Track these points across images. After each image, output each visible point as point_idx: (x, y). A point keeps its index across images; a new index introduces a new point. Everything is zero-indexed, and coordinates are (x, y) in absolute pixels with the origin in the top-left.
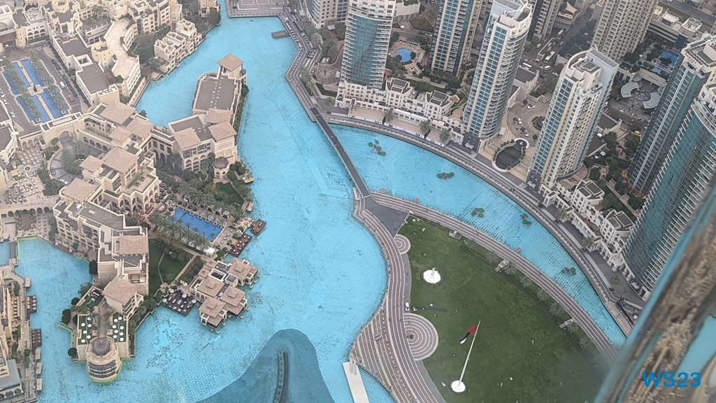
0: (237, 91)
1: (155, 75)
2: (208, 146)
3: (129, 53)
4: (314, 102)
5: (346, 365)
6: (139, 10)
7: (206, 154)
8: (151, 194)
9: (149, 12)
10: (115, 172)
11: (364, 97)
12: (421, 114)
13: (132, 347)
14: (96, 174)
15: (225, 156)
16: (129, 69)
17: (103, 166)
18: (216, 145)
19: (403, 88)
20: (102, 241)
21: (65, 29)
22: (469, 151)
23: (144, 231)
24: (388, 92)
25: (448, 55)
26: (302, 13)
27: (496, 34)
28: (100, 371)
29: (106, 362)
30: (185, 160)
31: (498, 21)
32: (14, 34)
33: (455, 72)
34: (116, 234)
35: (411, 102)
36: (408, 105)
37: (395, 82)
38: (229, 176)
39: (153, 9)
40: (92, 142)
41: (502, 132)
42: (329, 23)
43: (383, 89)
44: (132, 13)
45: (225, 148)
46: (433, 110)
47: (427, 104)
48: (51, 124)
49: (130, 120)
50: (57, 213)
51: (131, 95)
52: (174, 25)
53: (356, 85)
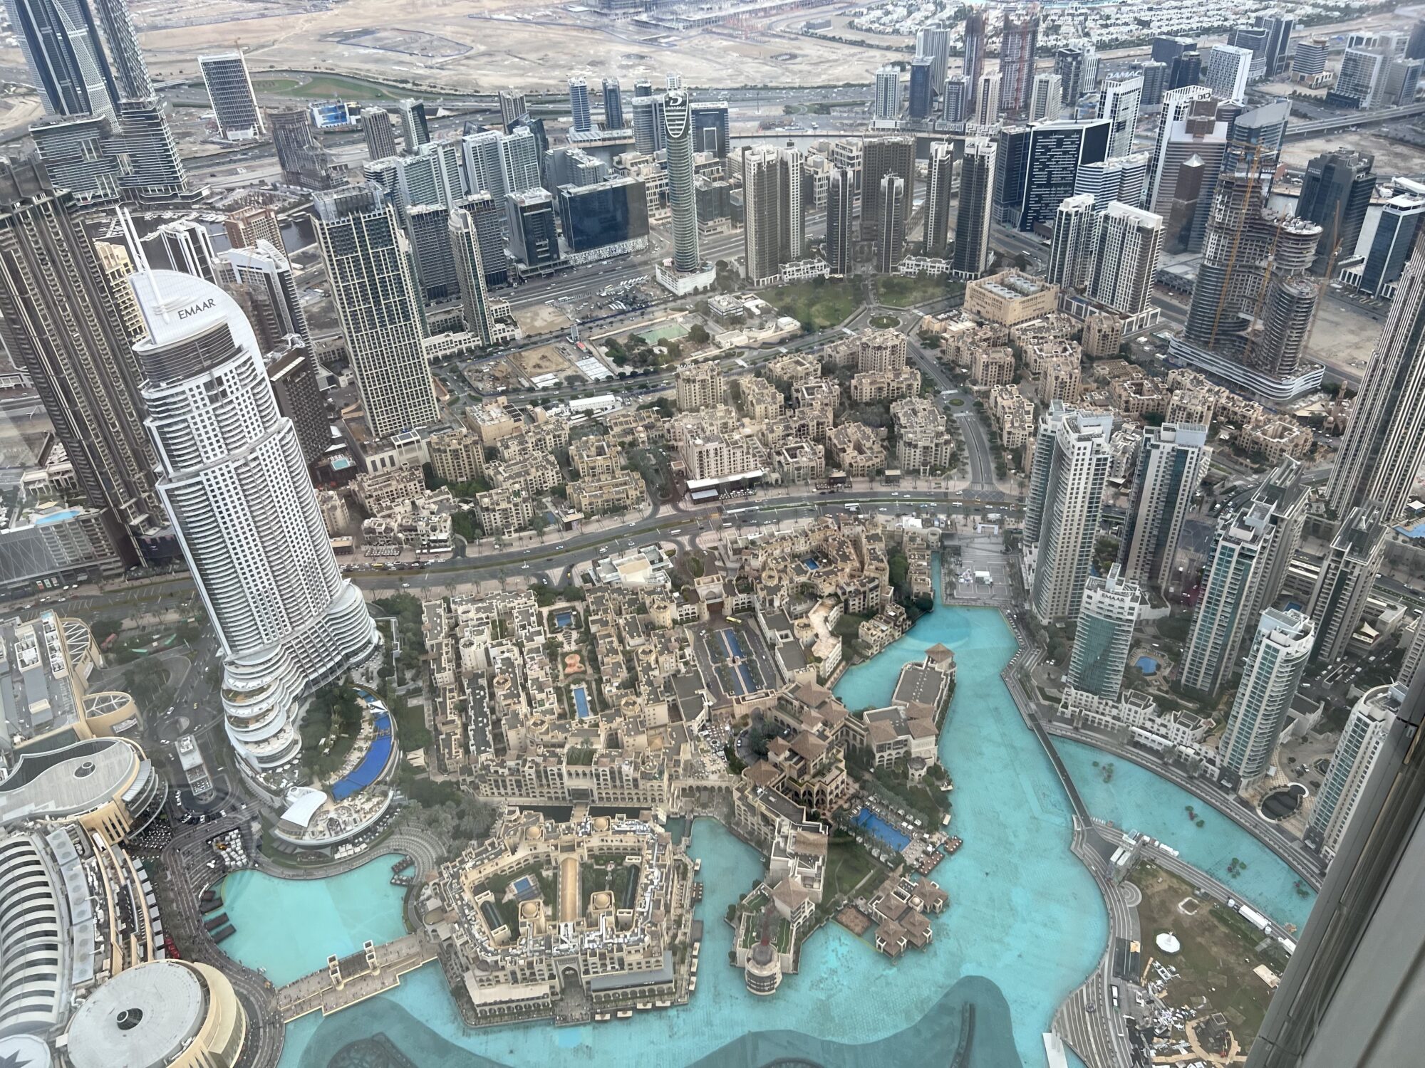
0: (944, 685)
1: (856, 659)
2: (905, 743)
3: (832, 634)
4: (1033, 706)
5: (1047, 1036)
6: (848, 589)
7: (902, 751)
8: (837, 788)
9: (857, 592)
10: (802, 758)
11: (1094, 708)
12: (1165, 737)
13: (796, 962)
14: (782, 757)
15: (923, 756)
16: (830, 650)
17: (790, 750)
18: (913, 742)
19: (1143, 704)
20: (779, 832)
21: (771, 602)
22: (1226, 790)
23: (824, 829)
24: (1124, 706)
25: (1203, 671)
26: (1027, 606)
27: (1266, 652)
28: (760, 982)
29: (766, 973)
30: (878, 755)
31: (1269, 638)
32: (722, 604)
33: (1211, 691)
34: (795, 827)
35: (1153, 721)
36: (1148, 725)
37: (1135, 696)
38: (924, 780)
39: (862, 590)
40: (782, 722)
41: (1272, 772)
42: (1058, 619)
43: (1119, 701)
44: (840, 592)
45: (923, 747)
46: (1180, 734)
47: (1173, 726)
48: (744, 699)
49: (824, 703)
50: (736, 795)
51: (830, 676)
52: (883, 607)
53: (1086, 694)
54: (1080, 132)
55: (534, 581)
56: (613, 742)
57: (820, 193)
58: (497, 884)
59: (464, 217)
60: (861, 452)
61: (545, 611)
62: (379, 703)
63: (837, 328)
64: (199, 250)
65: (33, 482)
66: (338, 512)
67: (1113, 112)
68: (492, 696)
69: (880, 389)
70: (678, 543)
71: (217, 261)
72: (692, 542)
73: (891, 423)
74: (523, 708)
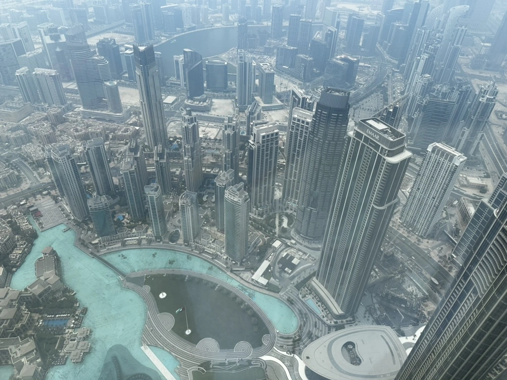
0: (54, 260)
1: (14, 269)
2: (49, 288)
4: (90, 250)
5: (142, 348)
7: (49, 292)
11: (110, 240)
12: (135, 236)
15: (58, 289)
19: (124, 230)
20: (12, 353)
22: (159, 242)
23: (31, 339)
24: (119, 234)
27: (150, 199)
31: (149, 194)
34: (17, 347)
35: (129, 234)
37: (120, 229)
41: (168, 230)
46: (139, 233)
47: (136, 232)
53: (105, 237)
54: (10, 44)
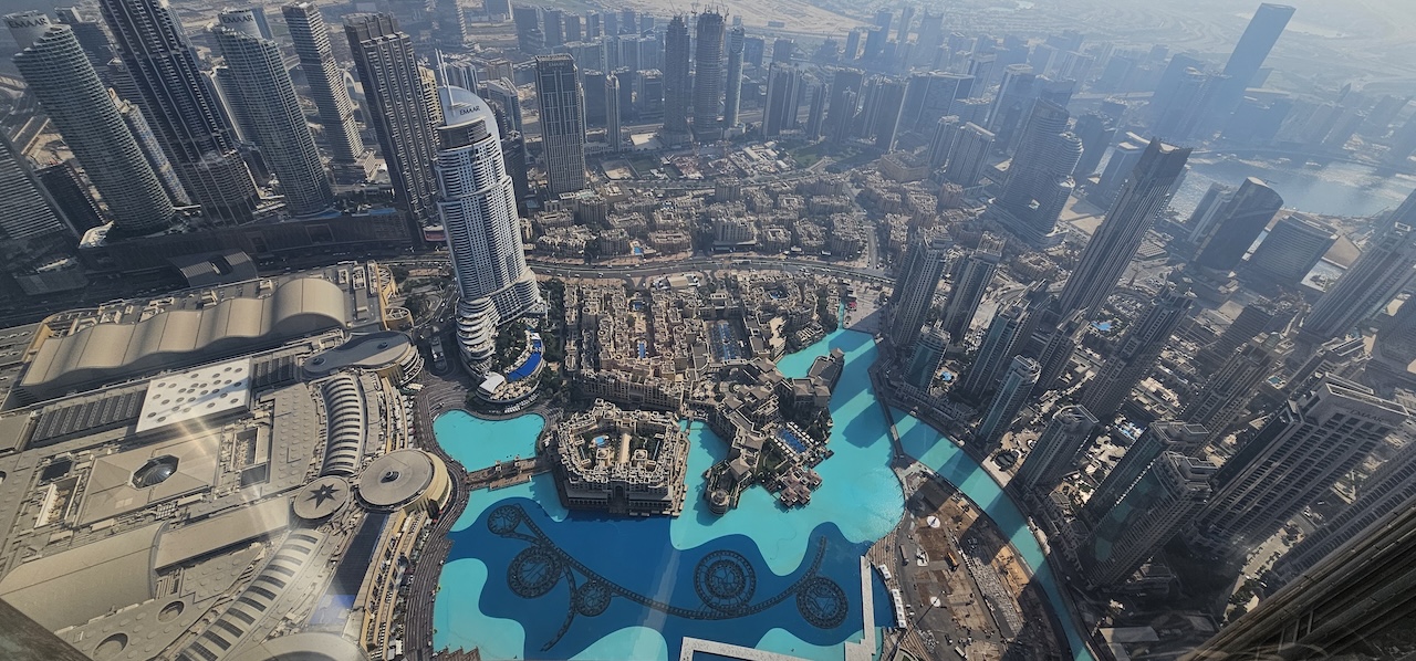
0: (836, 371)
2: (811, 398)
3: (781, 336)
4: (882, 388)
5: (862, 558)
6: (793, 311)
7: (809, 402)
10: (756, 398)
11: (914, 394)
12: (948, 415)
13: (737, 502)
14: (746, 396)
15: (820, 406)
16: (777, 342)
17: (750, 393)
18: (816, 399)
20: (738, 435)
22: (977, 447)
23: (762, 436)
25: (976, 384)
27: (1013, 378)
28: (716, 509)
29: (721, 505)
31: (1016, 371)
32: (724, 310)
34: (746, 433)
35: (944, 406)
36: (942, 407)
42: (903, 345)
44: (789, 312)
46: (958, 415)
47: (955, 410)
48: (729, 362)
49: (772, 371)
51: (776, 357)
54: (957, 80)
55: (625, 282)
56: (657, 374)
57: (809, 94)
58: (588, 437)
59: (614, 80)
60: (811, 239)
61: (629, 301)
62: (537, 334)
63: (807, 170)
64: (470, 78)
65: (371, 191)
66: (527, 231)
67: (976, 73)
68: (597, 340)
69: (826, 206)
70: (705, 274)
71: (479, 86)
72: (712, 274)
73: (830, 225)
74: (612, 349)
